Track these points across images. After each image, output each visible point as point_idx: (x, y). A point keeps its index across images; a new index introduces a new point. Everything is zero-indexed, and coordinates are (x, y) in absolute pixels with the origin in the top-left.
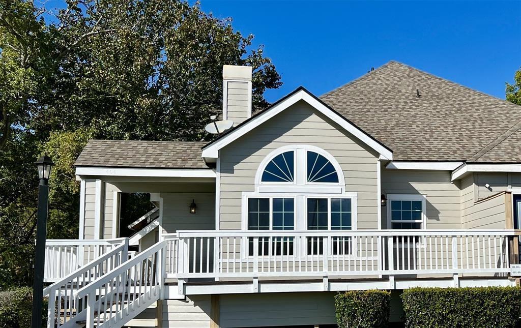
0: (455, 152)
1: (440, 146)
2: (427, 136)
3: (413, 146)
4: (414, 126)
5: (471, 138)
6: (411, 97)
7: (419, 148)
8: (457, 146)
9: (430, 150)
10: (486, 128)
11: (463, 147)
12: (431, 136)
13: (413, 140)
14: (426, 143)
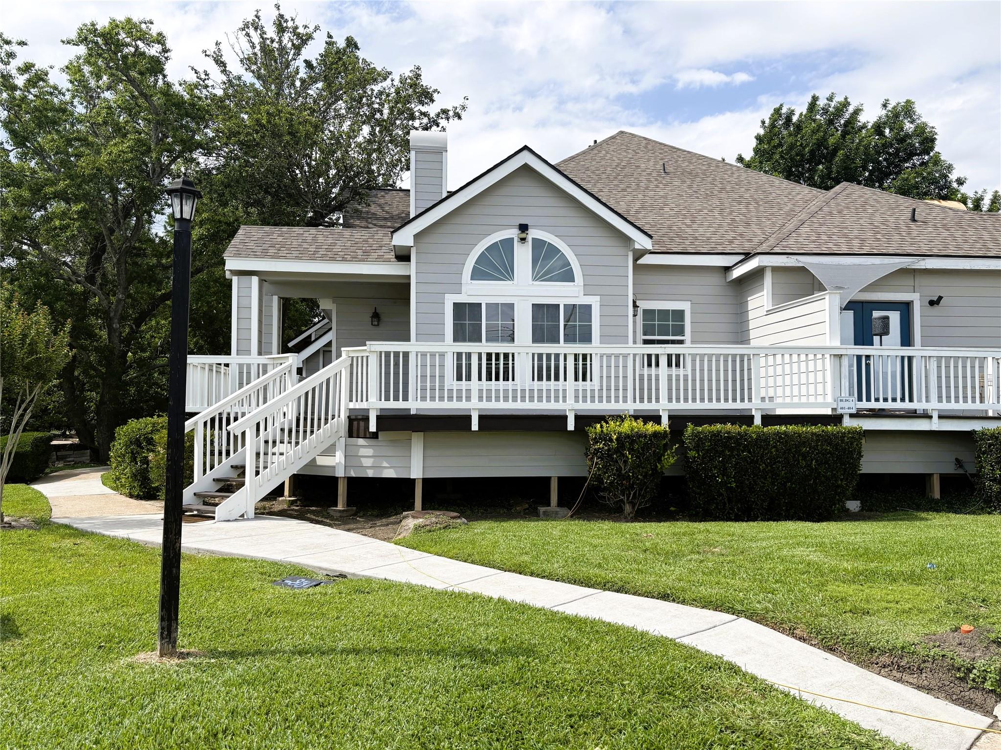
0: (731, 242)
1: (708, 235)
2: (688, 221)
3: (672, 234)
4: (667, 209)
5: (748, 224)
6: (654, 174)
7: (678, 236)
8: (732, 234)
9: (696, 238)
10: (765, 212)
11: (741, 235)
12: (693, 222)
13: (670, 227)
14: (689, 230)
